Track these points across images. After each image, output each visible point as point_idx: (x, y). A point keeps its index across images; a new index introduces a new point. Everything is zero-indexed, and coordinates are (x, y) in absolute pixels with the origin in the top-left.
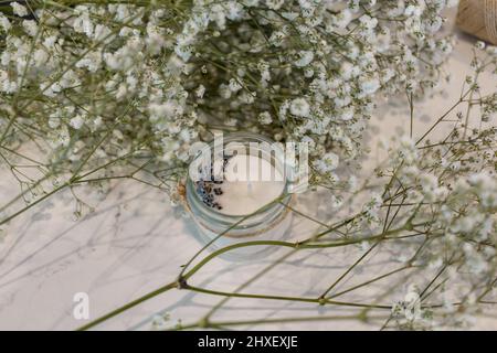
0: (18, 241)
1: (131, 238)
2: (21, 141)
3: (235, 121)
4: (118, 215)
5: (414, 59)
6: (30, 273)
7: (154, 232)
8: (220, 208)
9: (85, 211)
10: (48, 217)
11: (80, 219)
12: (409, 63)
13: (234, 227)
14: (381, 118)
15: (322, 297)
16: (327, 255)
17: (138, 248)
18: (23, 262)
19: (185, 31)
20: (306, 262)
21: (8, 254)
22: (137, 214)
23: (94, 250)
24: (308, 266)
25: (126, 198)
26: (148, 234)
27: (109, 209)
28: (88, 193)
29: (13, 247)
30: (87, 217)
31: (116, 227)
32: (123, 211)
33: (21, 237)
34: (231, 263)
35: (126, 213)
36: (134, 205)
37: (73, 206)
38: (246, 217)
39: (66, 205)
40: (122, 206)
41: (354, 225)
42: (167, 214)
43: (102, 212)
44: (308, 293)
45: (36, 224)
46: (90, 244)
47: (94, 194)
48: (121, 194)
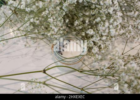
0: (8, 48)
1: (37, 56)
2: (18, 22)
3: (76, 33)
4: (36, 49)
5: (132, 29)
6: (8, 57)
7: (44, 57)
8: (62, 54)
9: (28, 45)
10: (18, 44)
11: (26, 47)
12: (130, 30)
13: (63, 60)
14: (119, 45)
15: (82, 88)
16: (89, 78)
17: (38, 59)
18: (7, 54)
19: (66, 2)
20: (82, 78)
21: (4, 51)
22: (41, 50)
23: (26, 56)
24: (82, 79)
25: (40, 45)
26: (42, 57)
27: (34, 47)
28: (30, 41)
29: (6, 49)
30: (28, 47)
31: (34, 52)
32: (38, 48)
33: (9, 47)
34: (61, 71)
35: (38, 49)
36: (41, 48)
37: (25, 43)
38: (67, 59)
39: (24, 42)
40: (38, 47)
41: (99, 71)
42: (49, 53)
43: (32, 47)
44: (79, 86)
45: (14, 45)
46: (26, 54)
47: (32, 42)
48: (39, 44)
